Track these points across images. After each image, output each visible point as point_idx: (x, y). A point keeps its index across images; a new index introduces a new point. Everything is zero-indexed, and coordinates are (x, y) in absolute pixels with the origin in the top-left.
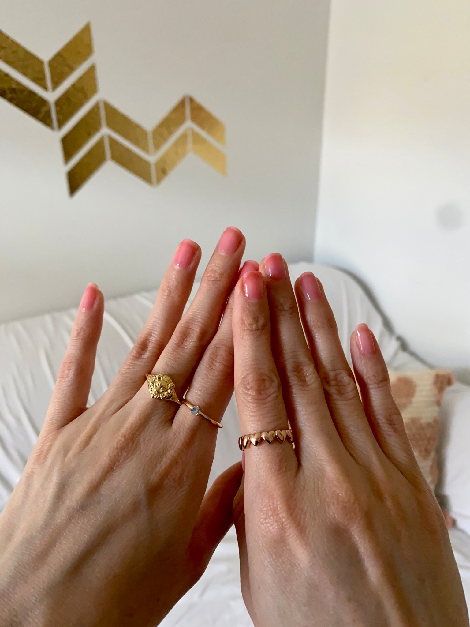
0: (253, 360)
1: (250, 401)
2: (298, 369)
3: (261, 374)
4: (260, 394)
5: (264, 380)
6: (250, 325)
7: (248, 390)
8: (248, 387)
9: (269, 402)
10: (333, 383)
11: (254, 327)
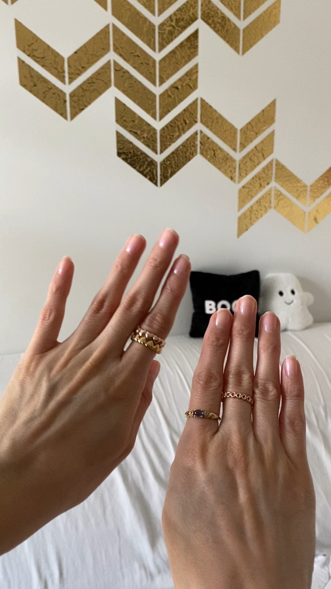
0: (208, 363)
1: (199, 387)
2: (239, 375)
3: (211, 373)
4: (206, 384)
5: (212, 377)
6: (213, 342)
7: (200, 380)
8: (200, 379)
9: (211, 390)
10: (260, 387)
11: (215, 344)
